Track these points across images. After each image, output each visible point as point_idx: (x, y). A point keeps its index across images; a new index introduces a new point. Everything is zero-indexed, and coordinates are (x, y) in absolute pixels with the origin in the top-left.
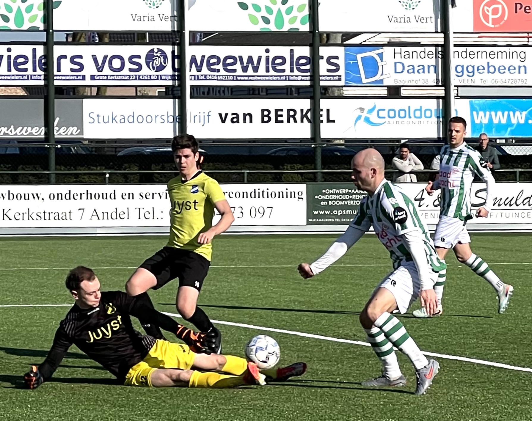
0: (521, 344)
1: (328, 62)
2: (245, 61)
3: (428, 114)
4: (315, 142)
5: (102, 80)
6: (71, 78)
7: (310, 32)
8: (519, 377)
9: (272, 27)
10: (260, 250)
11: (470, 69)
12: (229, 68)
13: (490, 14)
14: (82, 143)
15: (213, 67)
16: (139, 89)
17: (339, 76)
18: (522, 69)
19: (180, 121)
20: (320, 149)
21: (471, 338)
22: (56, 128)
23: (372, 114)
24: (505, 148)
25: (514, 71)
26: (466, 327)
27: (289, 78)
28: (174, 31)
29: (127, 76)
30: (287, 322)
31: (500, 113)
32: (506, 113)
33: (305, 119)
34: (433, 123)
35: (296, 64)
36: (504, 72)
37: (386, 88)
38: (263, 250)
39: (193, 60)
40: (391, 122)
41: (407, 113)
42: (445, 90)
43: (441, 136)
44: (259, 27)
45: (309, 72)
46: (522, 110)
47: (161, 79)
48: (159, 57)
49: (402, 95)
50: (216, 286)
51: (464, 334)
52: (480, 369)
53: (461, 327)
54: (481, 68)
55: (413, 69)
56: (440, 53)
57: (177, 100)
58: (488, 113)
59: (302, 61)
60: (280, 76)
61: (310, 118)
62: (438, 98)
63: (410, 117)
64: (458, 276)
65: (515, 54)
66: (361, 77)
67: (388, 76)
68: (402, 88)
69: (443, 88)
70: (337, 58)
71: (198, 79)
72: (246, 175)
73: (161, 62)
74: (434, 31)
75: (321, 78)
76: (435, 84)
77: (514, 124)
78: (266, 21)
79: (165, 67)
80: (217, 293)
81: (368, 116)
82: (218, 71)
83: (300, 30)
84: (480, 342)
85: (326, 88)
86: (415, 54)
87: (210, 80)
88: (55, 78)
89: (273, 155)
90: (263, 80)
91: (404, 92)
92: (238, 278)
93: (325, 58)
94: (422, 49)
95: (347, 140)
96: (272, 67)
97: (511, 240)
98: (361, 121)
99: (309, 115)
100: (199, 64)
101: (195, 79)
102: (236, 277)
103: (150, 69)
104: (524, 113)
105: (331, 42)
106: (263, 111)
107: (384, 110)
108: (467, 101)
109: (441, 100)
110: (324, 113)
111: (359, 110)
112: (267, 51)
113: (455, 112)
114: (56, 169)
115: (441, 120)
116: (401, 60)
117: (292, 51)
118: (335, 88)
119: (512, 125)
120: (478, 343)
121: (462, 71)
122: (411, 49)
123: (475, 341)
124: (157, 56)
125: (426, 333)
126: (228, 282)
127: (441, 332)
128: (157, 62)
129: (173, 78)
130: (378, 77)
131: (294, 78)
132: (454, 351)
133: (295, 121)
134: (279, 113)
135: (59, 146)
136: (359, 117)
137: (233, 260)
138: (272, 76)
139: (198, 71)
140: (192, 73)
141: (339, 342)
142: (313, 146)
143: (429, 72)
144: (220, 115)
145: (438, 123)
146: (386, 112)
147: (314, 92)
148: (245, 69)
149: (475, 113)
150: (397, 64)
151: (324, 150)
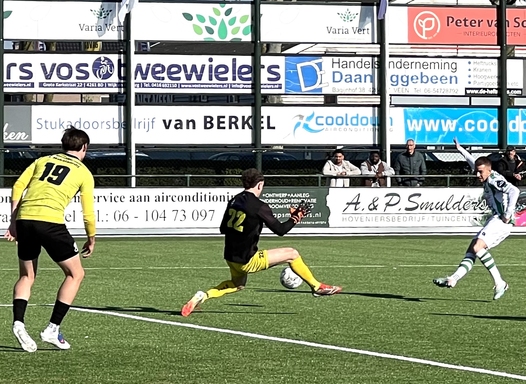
0: (455, 343)
1: (269, 70)
2: (189, 69)
3: (364, 121)
4: (255, 147)
5: (50, 87)
6: (21, 85)
7: (252, 42)
8: (453, 375)
9: (216, 38)
10: (202, 252)
11: (405, 79)
12: (174, 76)
13: (423, 26)
14: (30, 148)
15: (158, 75)
16: (84, 96)
17: (279, 84)
18: (454, 79)
19: (125, 127)
20: (261, 154)
21: (407, 338)
22: (5, 134)
23: (311, 121)
24: (436, 155)
25: (446, 81)
26: (402, 327)
27: (231, 86)
28: (121, 40)
29: (74, 83)
30: (231, 322)
31: (432, 121)
32: (438, 121)
33: (246, 126)
34: (369, 130)
35: (238, 72)
36: (436, 82)
37: (323, 96)
38: (206, 252)
39: (139, 68)
40: (329, 129)
41: (343, 121)
42: (381, 98)
43: (377, 143)
44: (203, 37)
45: (251, 80)
46: (453, 118)
47: (107, 87)
48: (105, 65)
49: (339, 103)
50: (161, 286)
51: (401, 334)
52: (417, 368)
53: (397, 327)
54: (415, 78)
55: (351, 78)
56: (376, 63)
57: (122, 107)
58: (421, 121)
59: (245, 70)
60: (223, 84)
61: (251, 125)
62: (374, 106)
63: (347, 124)
64: (394, 277)
65: (447, 65)
66: (300, 86)
67: (327, 85)
68: (338, 97)
69: (379, 97)
70: (277, 67)
71: (143, 87)
72: (188, 179)
73: (107, 70)
74: (371, 42)
75: (262, 86)
76: (371, 93)
77: (445, 132)
78: (210, 31)
79: (112, 74)
80: (162, 293)
81: (307, 122)
82: (163, 79)
83: (242, 41)
84: (417, 341)
85: (265, 96)
86: (352, 64)
87: (154, 87)
88: (5, 85)
89: (215, 159)
90: (206, 88)
91: (340, 100)
92: (181, 279)
93: (266, 68)
94: (359, 59)
95: (285, 146)
96: (215, 75)
97: (442, 243)
98: (300, 128)
99: (250, 122)
100: (144, 72)
101: (140, 87)
102: (180, 278)
103: (97, 77)
104: (455, 121)
105: (271, 52)
106: (206, 118)
107: (322, 117)
108: (402, 109)
109: (376, 108)
110: (265, 120)
111: (299, 118)
112: (211, 60)
113: (390, 120)
114: (5, 174)
115: (377, 127)
116: (338, 70)
117: (234, 60)
118: (274, 96)
119: (443, 133)
120: (413, 342)
121: (397, 81)
122: (348, 59)
123: (411, 340)
124: (104, 64)
125: (364, 333)
126: (172, 283)
127: (379, 331)
128: (104, 70)
129: (119, 85)
130: (317, 86)
131: (236, 86)
132: (392, 350)
133: (237, 127)
134: (222, 120)
135: (8, 151)
136: (298, 124)
137: (177, 261)
138: (214, 84)
139: (143, 79)
140: (137, 81)
141: (282, 342)
142: (253, 151)
143: (365, 82)
144: (164, 121)
145: (374, 130)
146: (324, 119)
147: (255, 99)
148: (189, 77)
149: (409, 121)
150: (336, 74)
151: (264, 156)
